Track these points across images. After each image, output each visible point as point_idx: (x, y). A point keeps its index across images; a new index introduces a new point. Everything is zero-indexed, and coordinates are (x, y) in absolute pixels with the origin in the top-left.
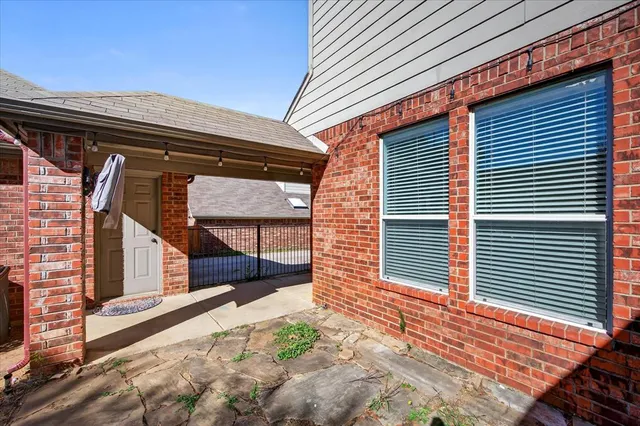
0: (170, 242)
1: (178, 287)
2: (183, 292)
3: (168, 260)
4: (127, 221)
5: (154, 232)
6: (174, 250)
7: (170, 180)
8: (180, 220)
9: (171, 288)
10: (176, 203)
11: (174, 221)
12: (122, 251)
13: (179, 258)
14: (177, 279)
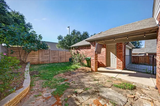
0: (118, 58)
1: (120, 68)
2: (121, 69)
3: (118, 62)
4: (111, 53)
5: (116, 55)
6: (119, 60)
7: (118, 44)
8: (120, 53)
9: (118, 68)
10: (119, 49)
11: (119, 53)
12: (110, 59)
13: (120, 62)
14: (120, 66)
